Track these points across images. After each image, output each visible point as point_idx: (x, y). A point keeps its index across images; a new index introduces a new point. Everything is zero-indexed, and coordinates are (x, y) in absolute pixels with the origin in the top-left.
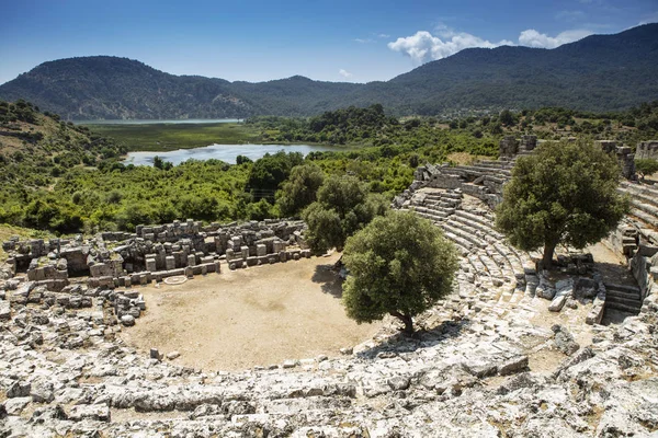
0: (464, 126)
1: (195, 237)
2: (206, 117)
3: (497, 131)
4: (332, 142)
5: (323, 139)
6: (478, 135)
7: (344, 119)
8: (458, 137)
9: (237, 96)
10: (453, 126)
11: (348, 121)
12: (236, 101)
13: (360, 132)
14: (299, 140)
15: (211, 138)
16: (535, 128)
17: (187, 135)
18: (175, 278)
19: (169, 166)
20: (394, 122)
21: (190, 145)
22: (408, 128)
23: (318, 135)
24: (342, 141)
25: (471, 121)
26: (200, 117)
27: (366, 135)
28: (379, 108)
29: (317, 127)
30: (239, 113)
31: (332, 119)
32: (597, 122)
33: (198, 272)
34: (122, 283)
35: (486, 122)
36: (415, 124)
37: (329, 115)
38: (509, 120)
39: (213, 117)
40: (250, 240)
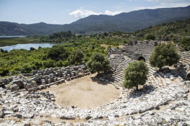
0: (94, 36)
1: (53, 73)
2: (12, 35)
3: (103, 38)
4: (57, 42)
5: (54, 41)
6: (98, 39)
7: (60, 35)
8: (93, 40)
9: (22, 28)
10: (91, 36)
11: (61, 36)
12: (22, 30)
13: (65, 39)
14: (46, 42)
15: (16, 42)
16: (113, 37)
17: (8, 41)
18: (54, 86)
19: (6, 52)
20: (74, 36)
21: (10, 44)
22: (79, 37)
23: (52, 40)
24: (60, 42)
25: (96, 35)
26: (10, 35)
27: (67, 40)
28: (70, 32)
29: (51, 38)
30: (24, 34)
31: (56, 35)
32: (127, 35)
33: (59, 83)
34: (38, 89)
35: (100, 35)
36: (80, 36)
37: (55, 34)
38: (106, 35)
39: (14, 35)
40: (69, 72)
